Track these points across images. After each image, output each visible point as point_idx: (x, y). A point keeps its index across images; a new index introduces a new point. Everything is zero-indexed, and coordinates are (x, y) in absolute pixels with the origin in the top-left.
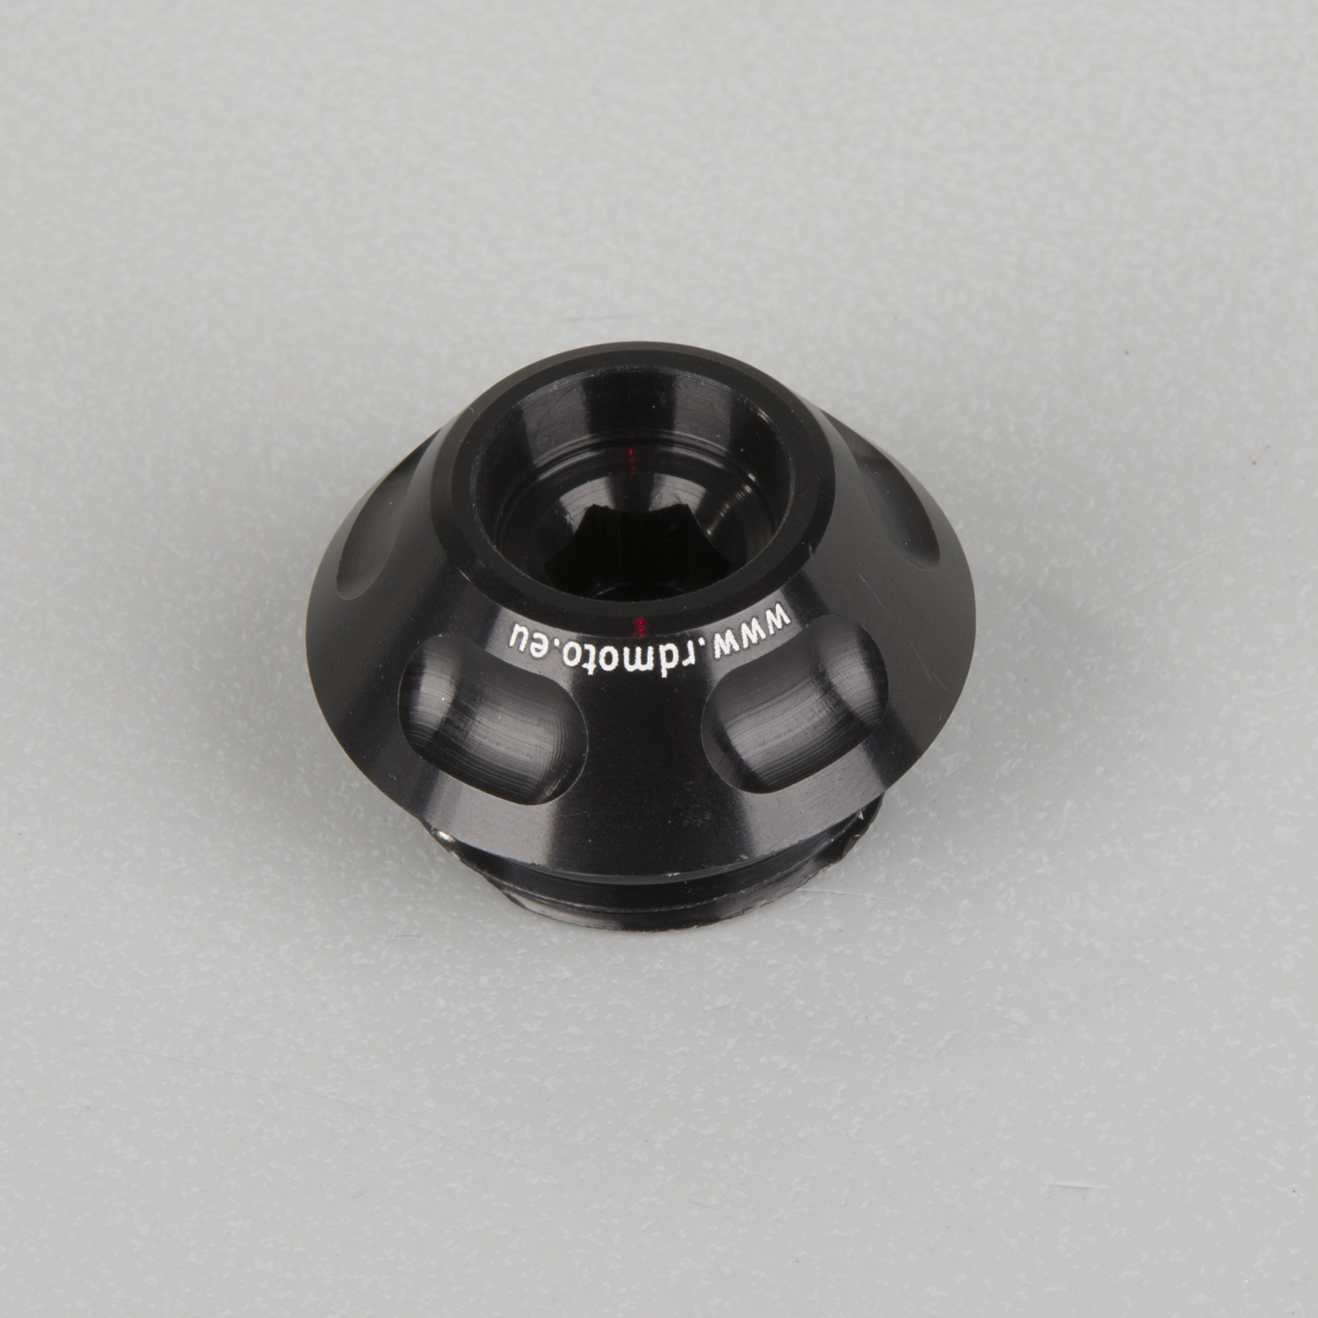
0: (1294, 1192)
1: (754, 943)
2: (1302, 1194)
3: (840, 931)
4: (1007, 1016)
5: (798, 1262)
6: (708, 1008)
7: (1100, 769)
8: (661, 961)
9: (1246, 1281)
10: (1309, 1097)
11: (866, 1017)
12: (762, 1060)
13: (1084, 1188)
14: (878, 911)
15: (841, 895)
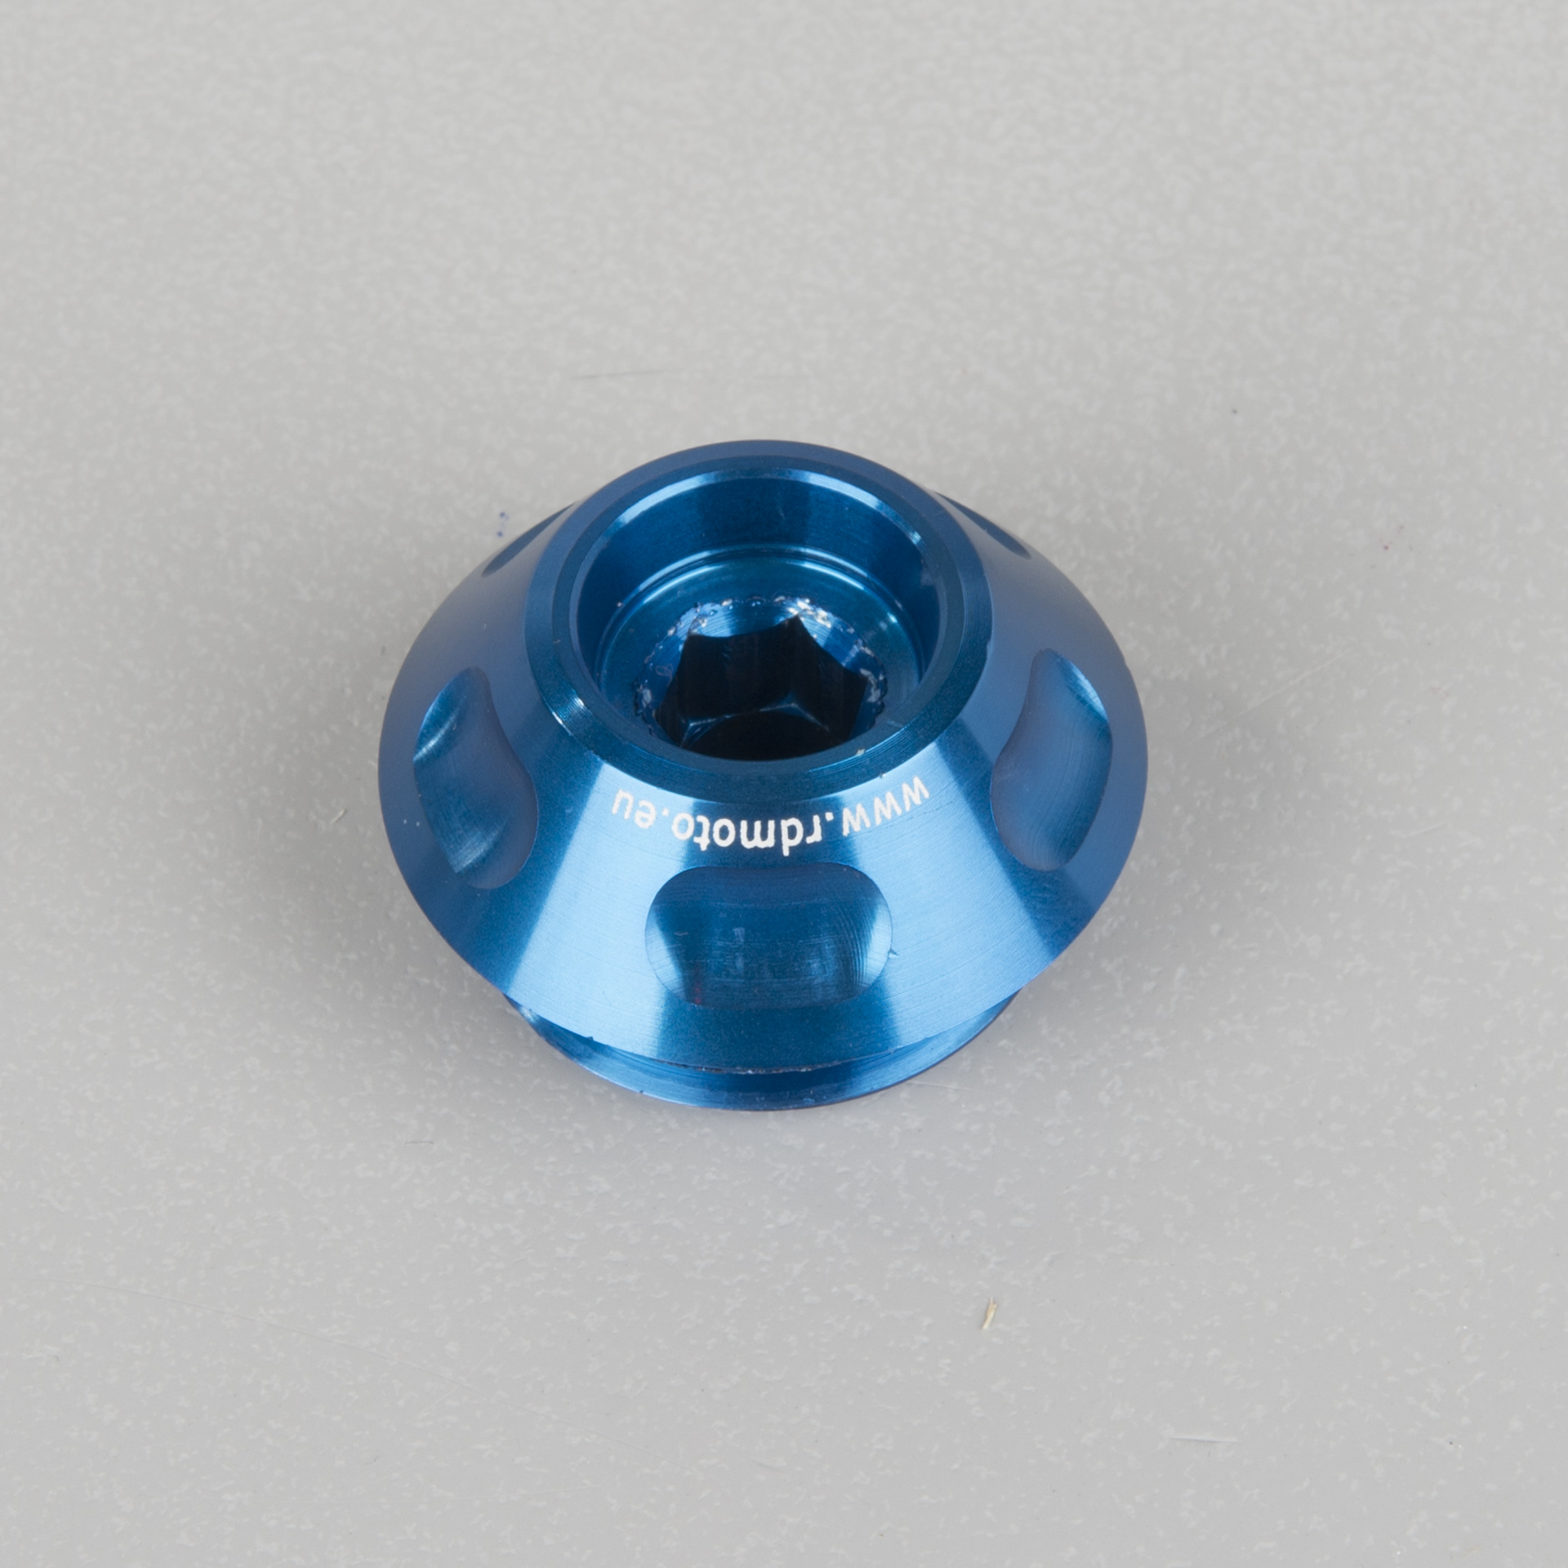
0: (1451, 1443)
2: (1460, 1446)
3: (920, 1131)
4: (1115, 1233)
5: (882, 1535)
6: (770, 1226)
10: (1465, 1327)
11: (953, 1236)
12: (834, 1289)
13: (1209, 1442)
14: (963, 1106)
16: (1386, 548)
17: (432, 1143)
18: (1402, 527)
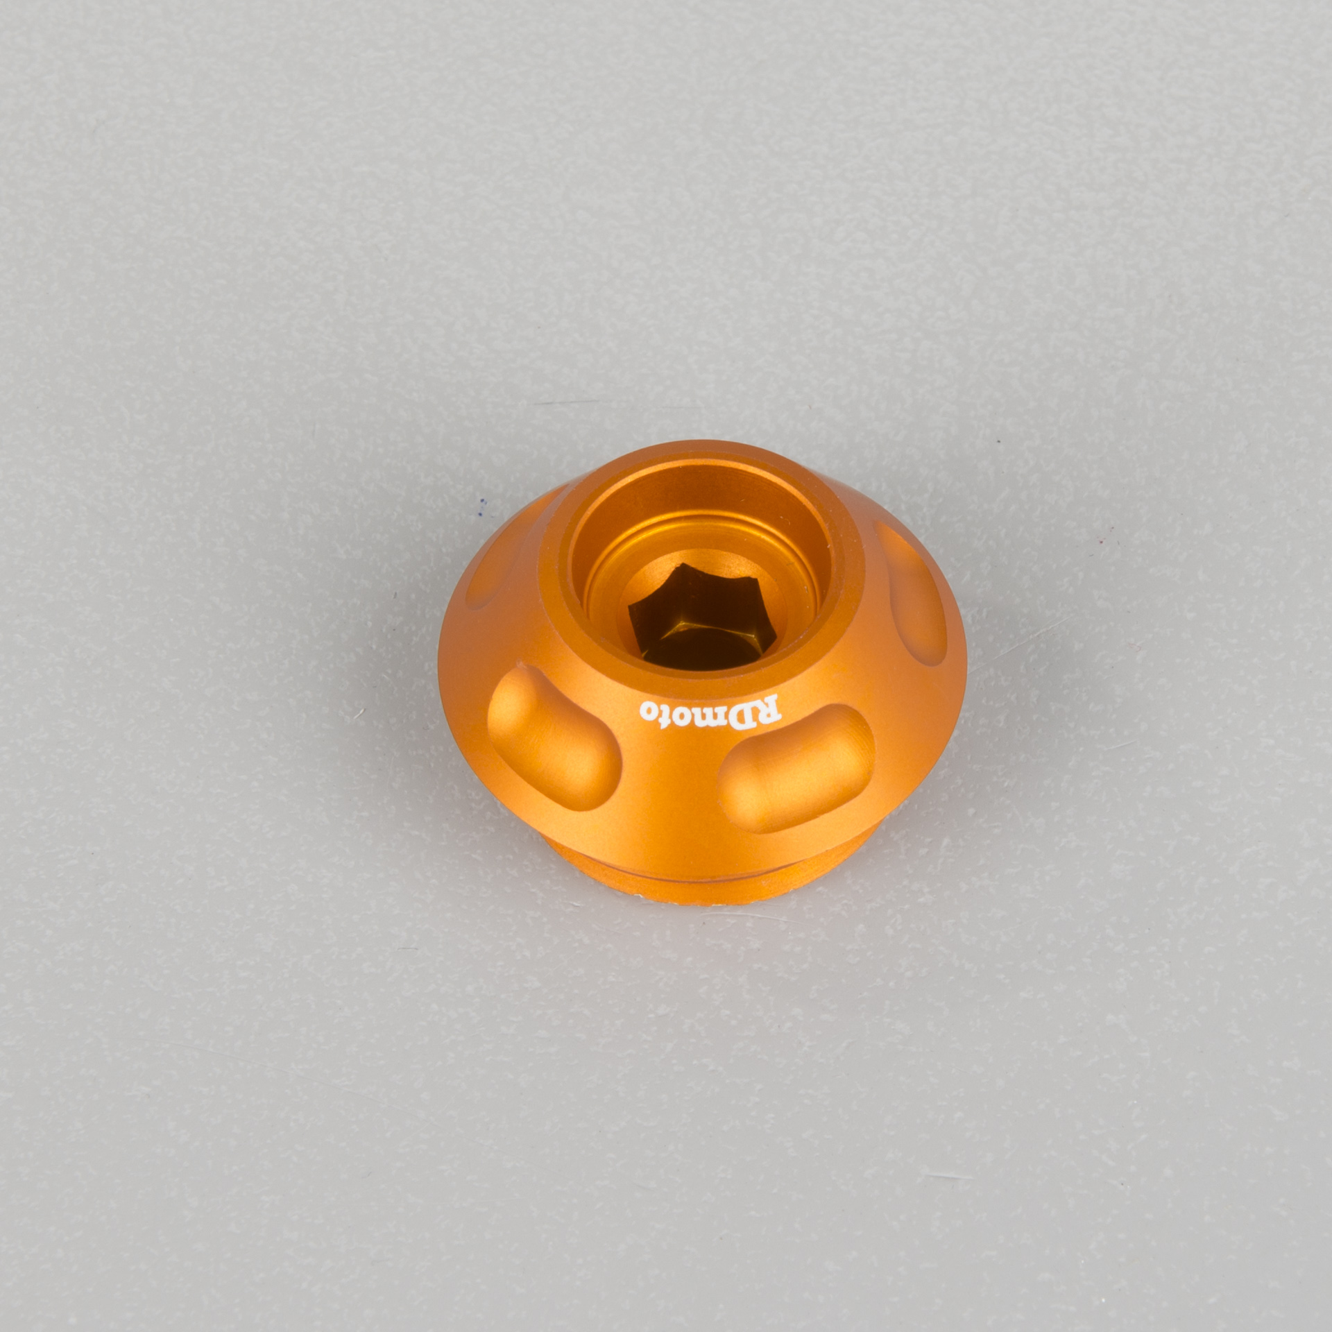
0: (1122, 1184)
1: (690, 959)
2: (1128, 1187)
3: (759, 950)
4: (893, 1027)
6: (651, 1016)
7: (971, 811)
8: (613, 974)
9: (1083, 1262)
10: (1135, 1102)
11: (779, 1026)
12: (695, 1062)
13: (953, 1178)
14: (790, 933)
15: (760, 918)
16: (1101, 542)
17: (417, 949)
18: (1113, 528)
